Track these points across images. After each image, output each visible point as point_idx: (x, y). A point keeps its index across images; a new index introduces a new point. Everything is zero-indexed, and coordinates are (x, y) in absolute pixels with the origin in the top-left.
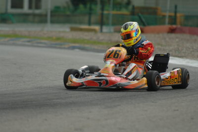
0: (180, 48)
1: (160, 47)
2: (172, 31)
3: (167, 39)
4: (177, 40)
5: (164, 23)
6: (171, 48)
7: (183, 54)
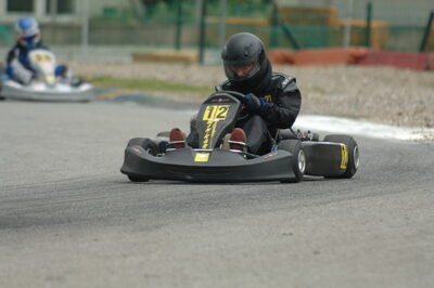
0: (361, 99)
1: (318, 95)
2: (357, 60)
3: (344, 79)
4: (365, 80)
5: (340, 43)
6: (341, 98)
7: (366, 112)
